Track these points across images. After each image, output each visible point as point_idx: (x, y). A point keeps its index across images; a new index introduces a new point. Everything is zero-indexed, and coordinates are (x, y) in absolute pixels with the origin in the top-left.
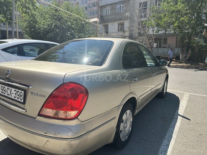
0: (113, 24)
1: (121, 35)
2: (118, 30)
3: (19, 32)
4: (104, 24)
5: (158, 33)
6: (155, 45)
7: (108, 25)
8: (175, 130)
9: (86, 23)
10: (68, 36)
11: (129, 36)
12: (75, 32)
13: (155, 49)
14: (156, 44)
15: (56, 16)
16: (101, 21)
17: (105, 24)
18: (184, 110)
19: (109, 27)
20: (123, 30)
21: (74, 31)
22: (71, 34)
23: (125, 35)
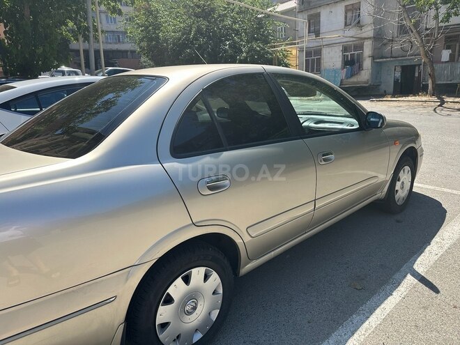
0: (333, 10)
1: (352, 37)
2: (346, 23)
3: (105, 51)
4: (309, 13)
5: (448, 21)
6: (446, 55)
7: (318, 15)
8: (367, 322)
9: (268, 16)
10: (226, 51)
11: (374, 37)
12: (242, 40)
13: (444, 65)
14: (450, 51)
15: (199, 7)
16: (302, 7)
17: (312, 12)
18: (436, 258)
19: (323, 18)
20: (359, 22)
21: (238, 38)
22: (233, 46)
23: (364, 35)
